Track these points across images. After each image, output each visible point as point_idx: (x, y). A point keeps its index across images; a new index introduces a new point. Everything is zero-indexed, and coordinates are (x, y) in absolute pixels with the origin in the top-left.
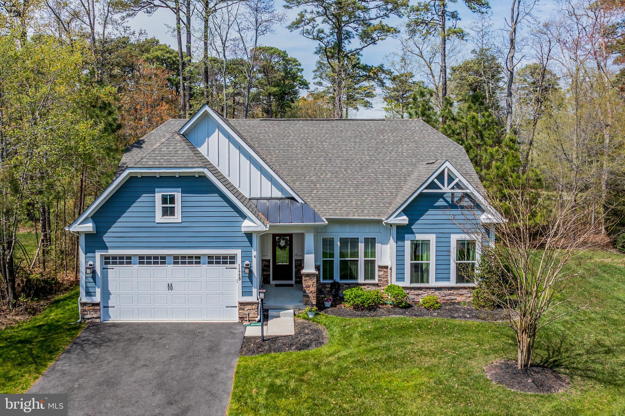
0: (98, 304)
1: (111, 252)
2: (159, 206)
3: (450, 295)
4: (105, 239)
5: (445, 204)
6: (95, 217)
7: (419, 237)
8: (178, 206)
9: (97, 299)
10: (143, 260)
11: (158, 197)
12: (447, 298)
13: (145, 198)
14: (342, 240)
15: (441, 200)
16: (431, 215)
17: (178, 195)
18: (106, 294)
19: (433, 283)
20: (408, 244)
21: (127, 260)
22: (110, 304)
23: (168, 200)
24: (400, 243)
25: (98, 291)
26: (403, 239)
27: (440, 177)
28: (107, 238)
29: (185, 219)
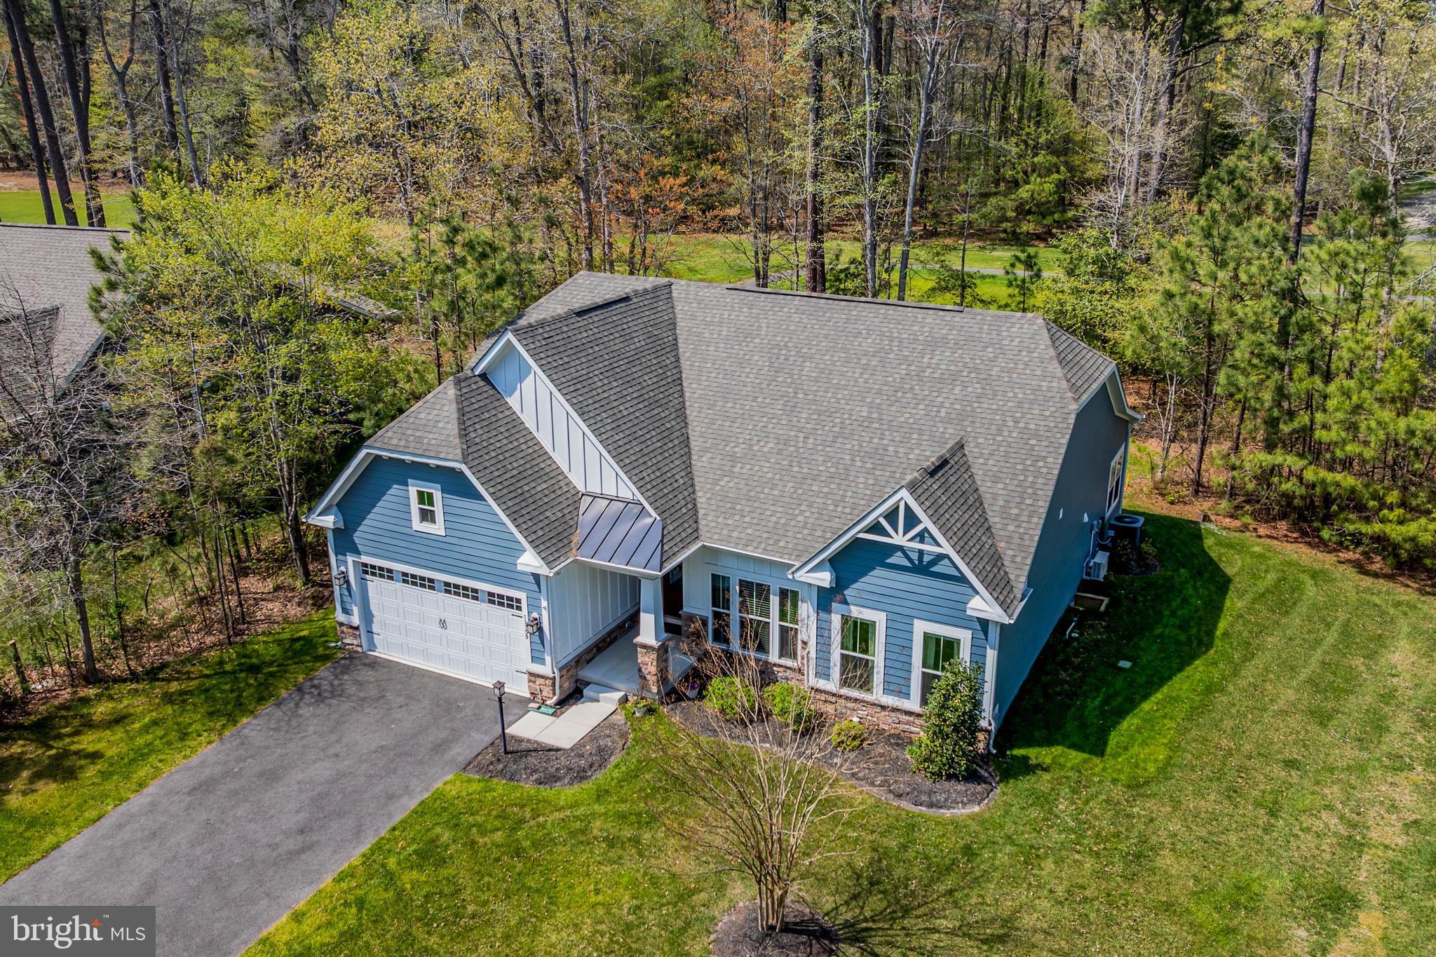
0: (357, 628)
1: (365, 559)
2: (415, 507)
3: (908, 723)
4: (357, 540)
5: (907, 563)
6: (342, 506)
7: (856, 612)
8: (438, 508)
9: (356, 620)
10: (407, 578)
11: (413, 491)
12: (902, 727)
13: (395, 490)
14: (743, 583)
15: (899, 554)
16: (877, 578)
17: (438, 496)
18: (367, 616)
19: (878, 694)
20: (836, 620)
21: (388, 574)
22: (374, 630)
23: (425, 498)
24: (823, 615)
25: (355, 610)
26: (829, 611)
27: (891, 516)
28: (358, 537)
29: (450, 532)
